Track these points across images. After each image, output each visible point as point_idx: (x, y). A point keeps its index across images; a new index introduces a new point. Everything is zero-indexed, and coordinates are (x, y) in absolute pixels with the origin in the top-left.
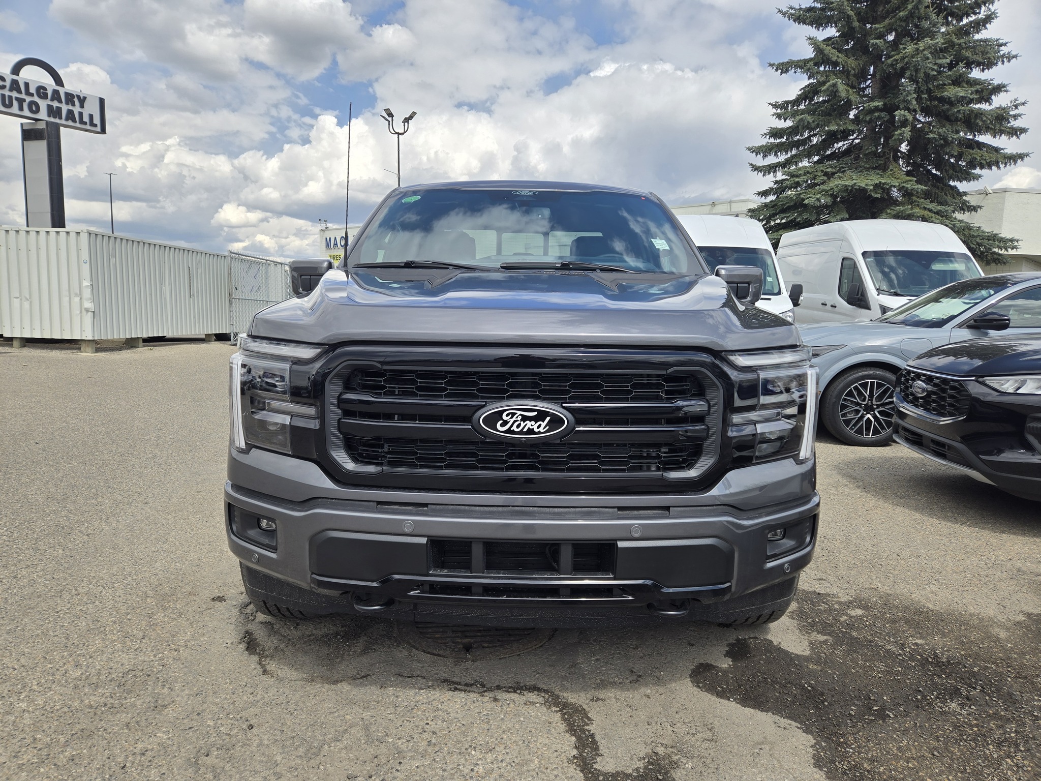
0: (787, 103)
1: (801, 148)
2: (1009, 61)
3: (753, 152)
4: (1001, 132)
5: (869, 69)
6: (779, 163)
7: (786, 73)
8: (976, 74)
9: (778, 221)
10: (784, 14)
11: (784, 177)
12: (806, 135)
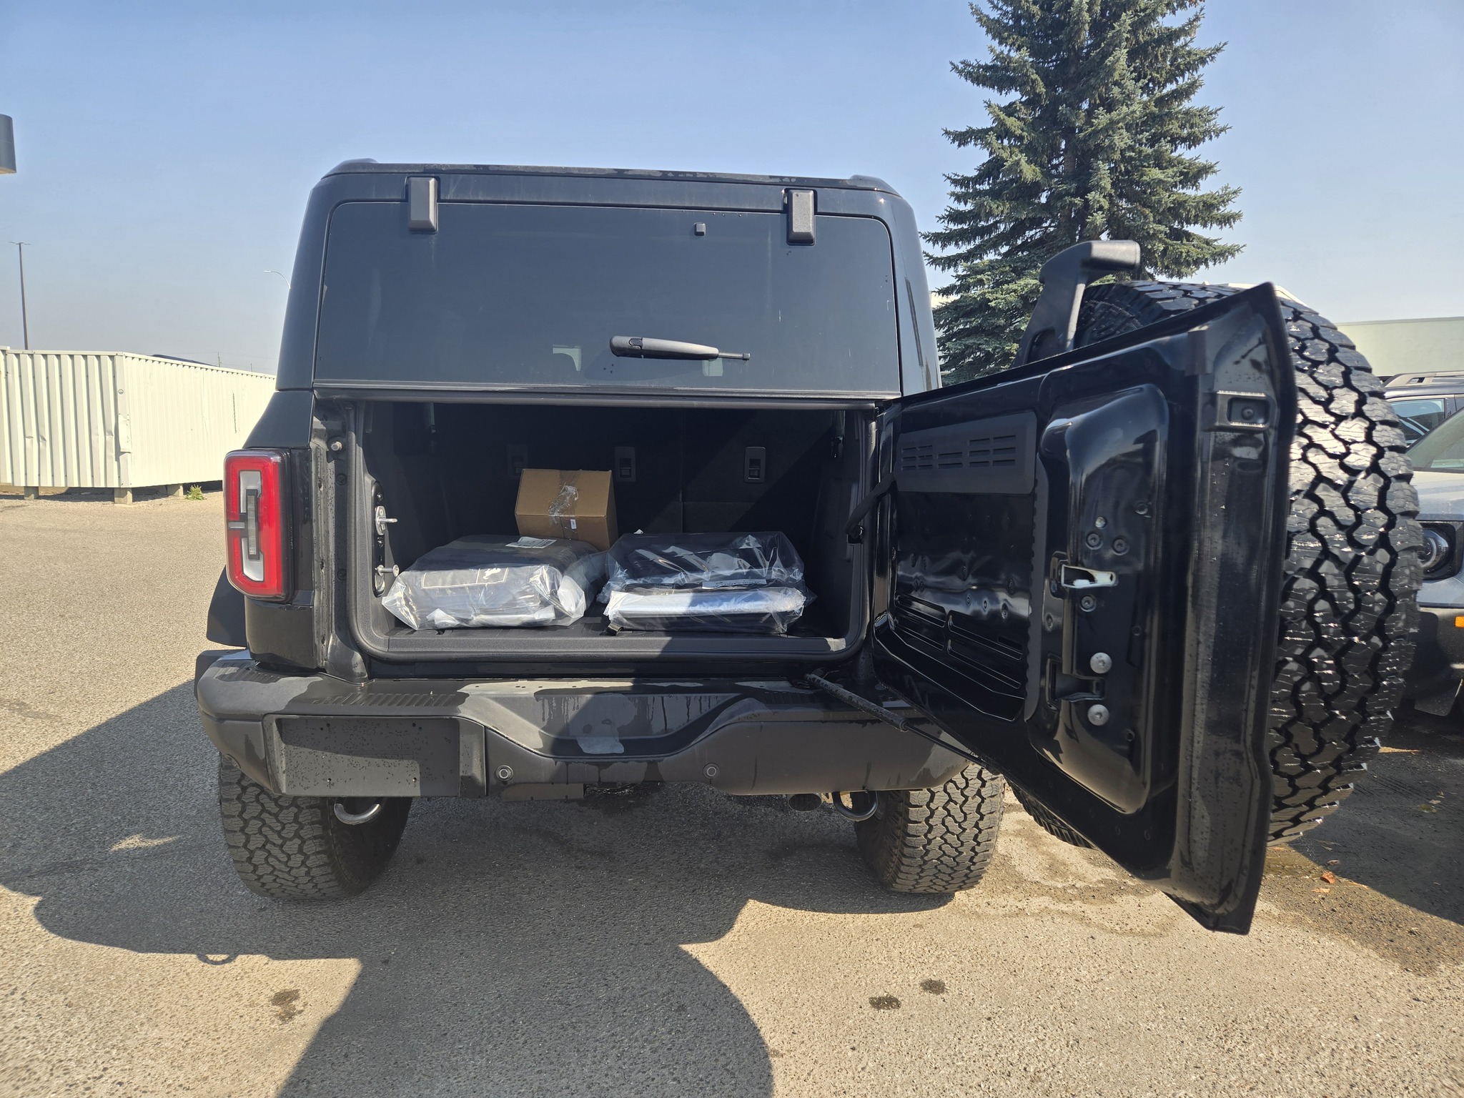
0: (967, 178)
1: (986, 238)
2: (1217, 136)
3: (929, 240)
4: (1214, 220)
5: (1060, 144)
6: (959, 257)
7: (964, 145)
8: (1184, 153)
9: (961, 327)
10: (960, 72)
11: (965, 273)
12: (991, 222)
